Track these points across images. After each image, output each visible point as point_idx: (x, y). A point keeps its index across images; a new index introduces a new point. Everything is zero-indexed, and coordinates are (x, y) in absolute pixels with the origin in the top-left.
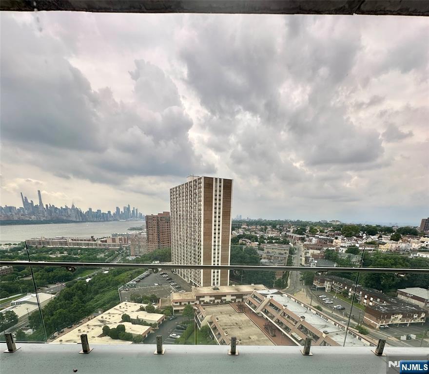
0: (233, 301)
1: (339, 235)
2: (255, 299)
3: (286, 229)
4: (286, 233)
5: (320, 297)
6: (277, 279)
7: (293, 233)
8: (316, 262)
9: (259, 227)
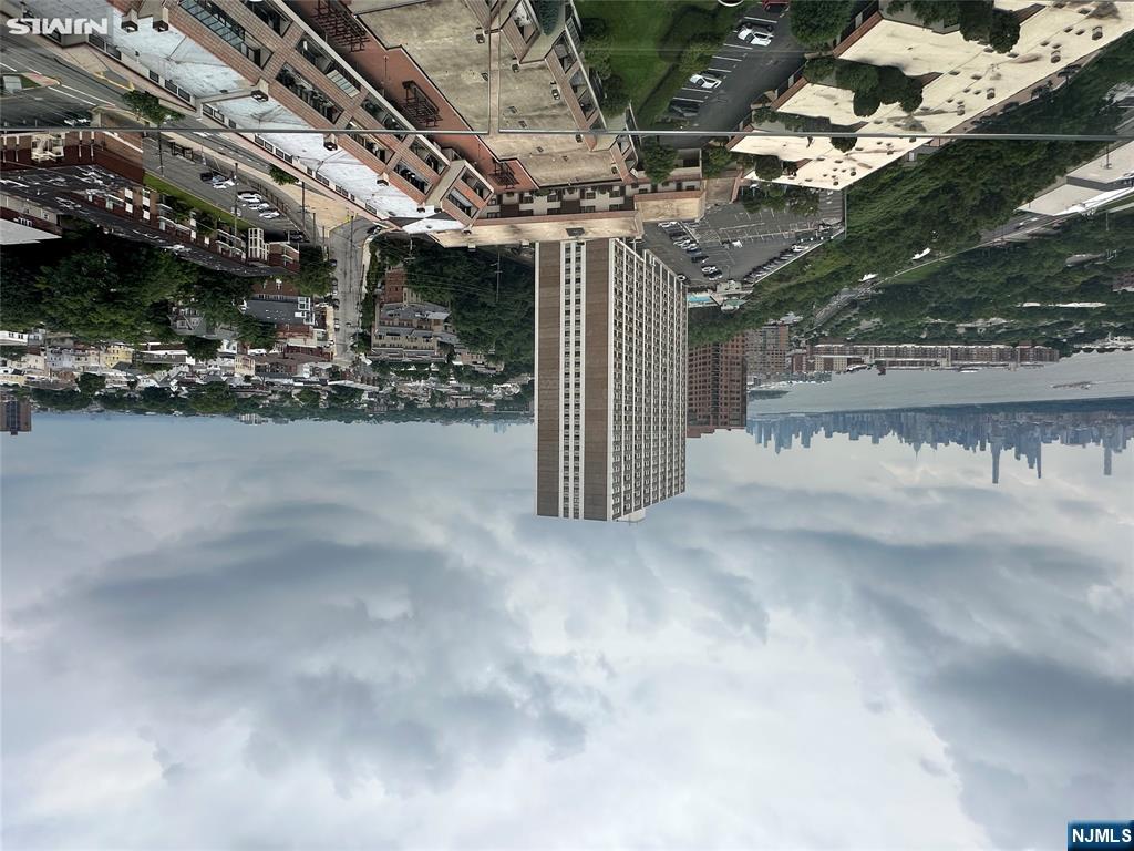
0: (527, 195)
1: (242, 387)
2: (467, 204)
3: (379, 400)
4: (381, 389)
5: (276, 214)
6: (401, 264)
7: (362, 391)
8: (298, 315)
9: (450, 404)
